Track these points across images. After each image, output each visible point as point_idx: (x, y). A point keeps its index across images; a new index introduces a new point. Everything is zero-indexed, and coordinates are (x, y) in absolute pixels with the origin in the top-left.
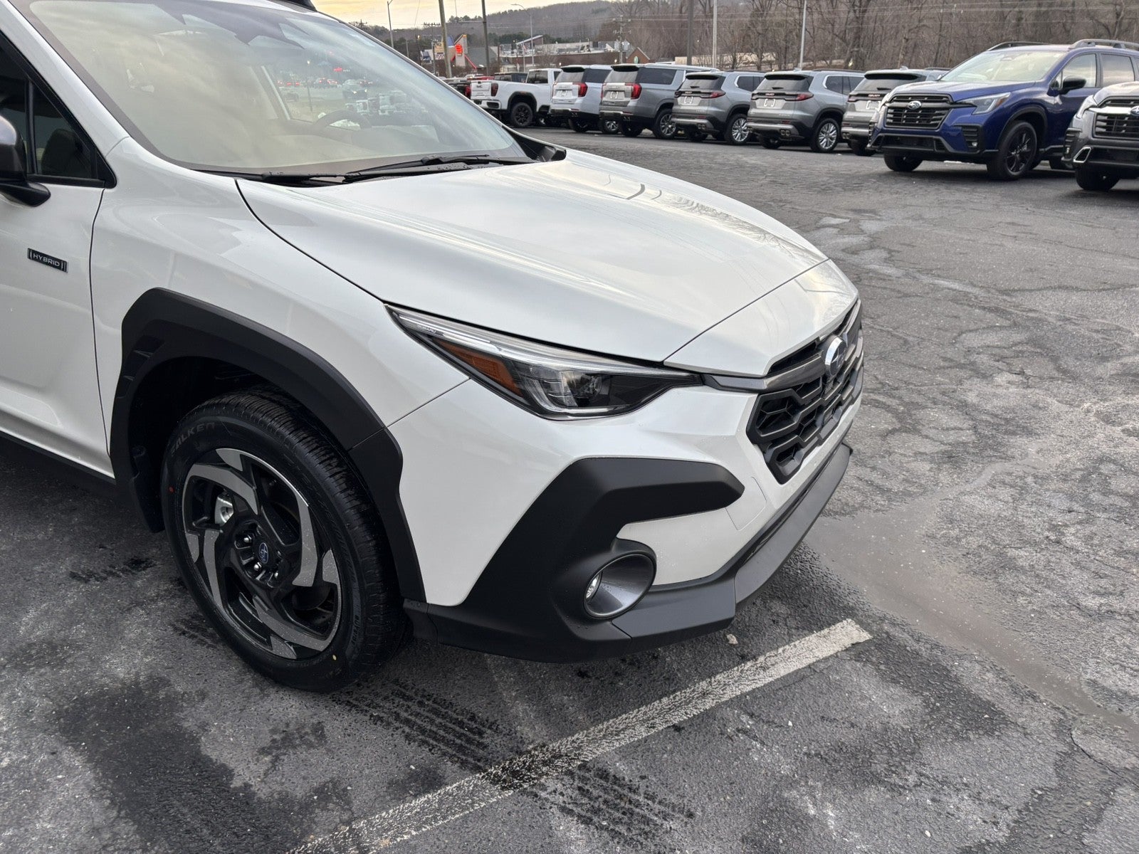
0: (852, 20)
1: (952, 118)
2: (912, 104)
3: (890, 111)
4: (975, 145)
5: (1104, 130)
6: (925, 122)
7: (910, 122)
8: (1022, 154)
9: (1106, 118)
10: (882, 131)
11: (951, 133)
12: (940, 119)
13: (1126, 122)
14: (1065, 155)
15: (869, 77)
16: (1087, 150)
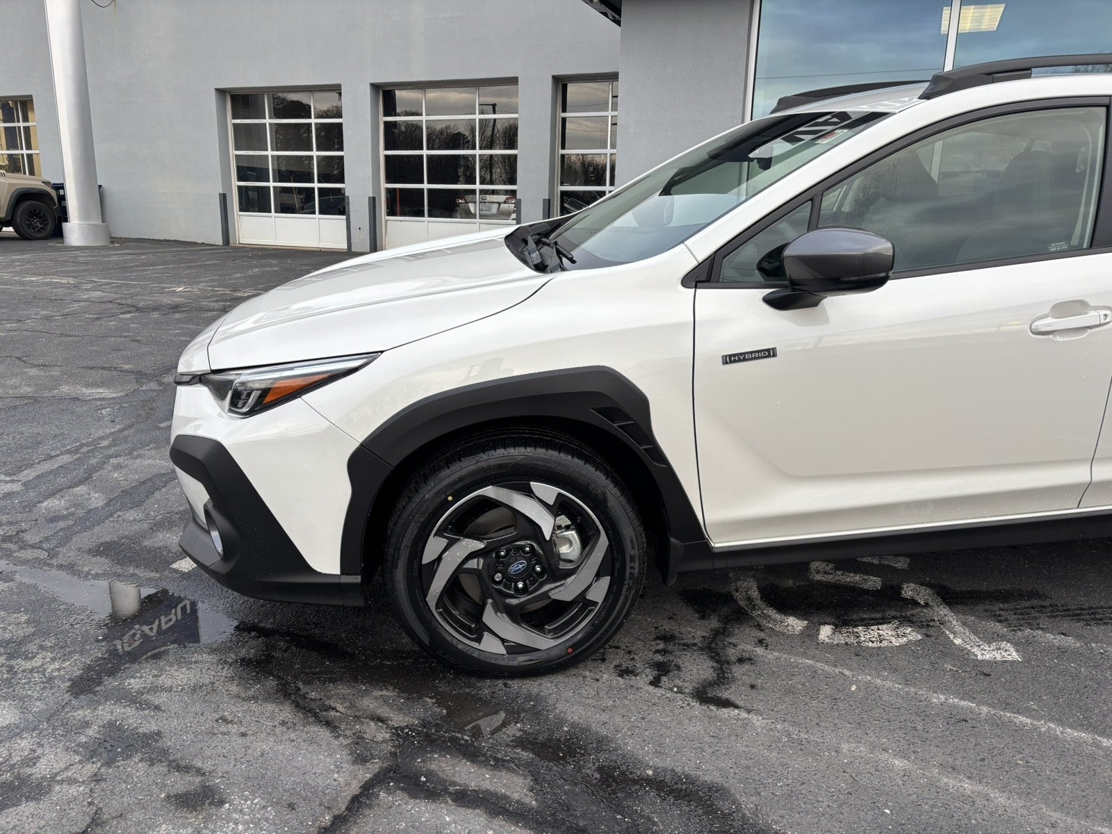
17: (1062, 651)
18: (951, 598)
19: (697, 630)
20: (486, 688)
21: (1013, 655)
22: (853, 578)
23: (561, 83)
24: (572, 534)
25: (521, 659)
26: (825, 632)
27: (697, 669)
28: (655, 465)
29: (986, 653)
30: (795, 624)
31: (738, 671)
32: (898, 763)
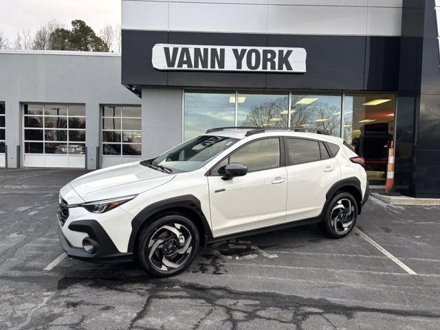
17: (285, 254)
18: (262, 248)
19: (208, 262)
20: (163, 280)
21: (276, 256)
22: (239, 247)
23: (102, 106)
24: (183, 237)
25: (172, 272)
26: (237, 258)
27: (212, 269)
28: (202, 217)
29: (271, 257)
30: (230, 257)
31: (221, 268)
32: (260, 277)
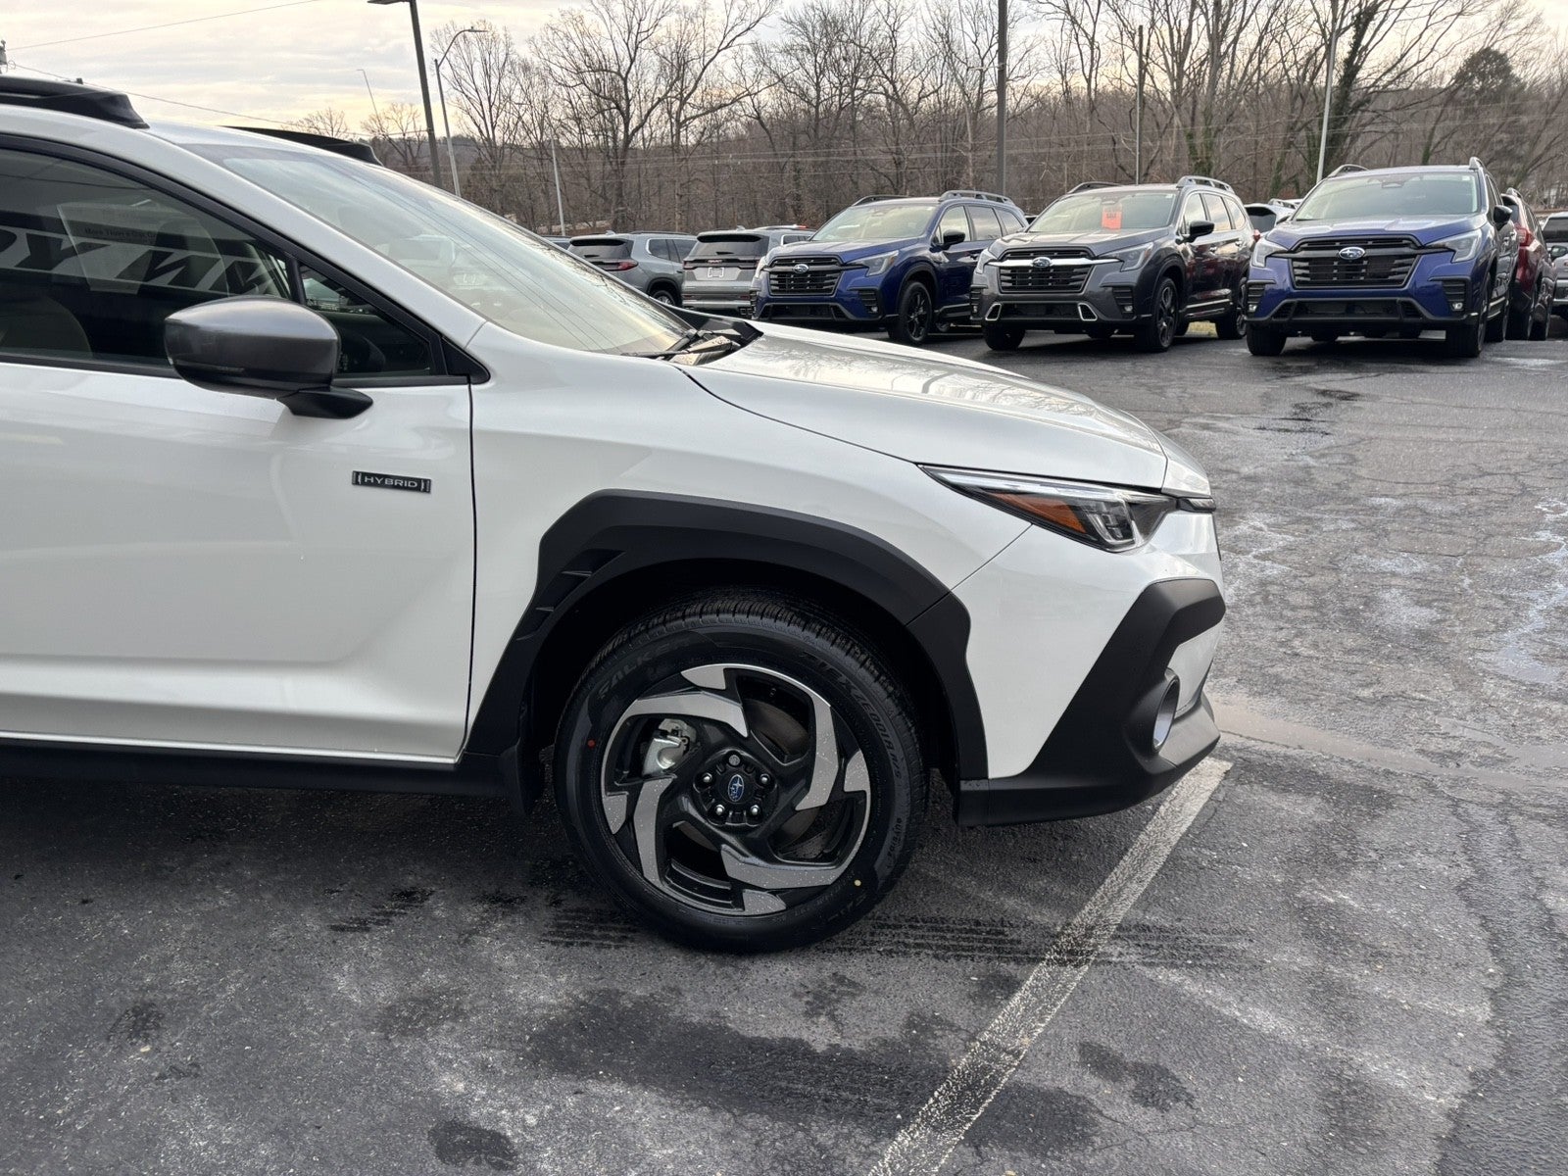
0: (610, 174)
1: (846, 283)
2: (798, 267)
3: (773, 276)
4: (875, 310)
5: (1010, 285)
6: (814, 288)
7: (800, 288)
8: (920, 317)
9: (1009, 272)
10: (768, 300)
11: (845, 299)
12: (833, 283)
13: (1030, 275)
14: (973, 314)
15: (703, 239)
16: (997, 307)
